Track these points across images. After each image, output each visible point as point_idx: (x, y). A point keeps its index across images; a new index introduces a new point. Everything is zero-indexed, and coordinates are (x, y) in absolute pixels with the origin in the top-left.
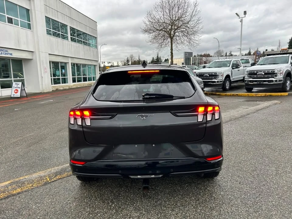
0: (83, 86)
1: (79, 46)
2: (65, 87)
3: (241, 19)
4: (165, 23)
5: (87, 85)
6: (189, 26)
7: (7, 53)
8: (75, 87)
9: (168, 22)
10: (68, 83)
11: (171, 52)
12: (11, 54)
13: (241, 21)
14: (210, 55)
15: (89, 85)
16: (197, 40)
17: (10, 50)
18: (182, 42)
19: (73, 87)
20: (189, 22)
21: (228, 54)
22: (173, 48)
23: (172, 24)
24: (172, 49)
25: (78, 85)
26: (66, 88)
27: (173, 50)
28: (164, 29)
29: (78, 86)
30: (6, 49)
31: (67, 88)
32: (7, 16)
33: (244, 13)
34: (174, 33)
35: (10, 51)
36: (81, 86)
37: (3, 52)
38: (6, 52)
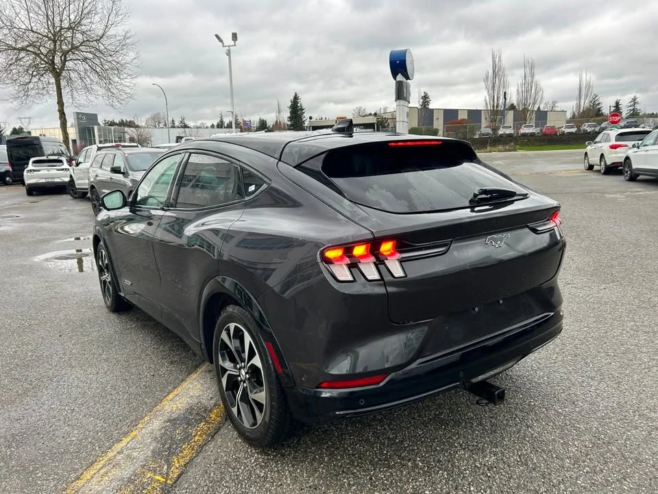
3: (228, 48)
4: (32, 30)
6: (102, 47)
9: (44, 31)
11: (59, 111)
13: (229, 54)
14: (134, 124)
16: (128, 84)
18: (86, 87)
20: (101, 38)
21: (177, 124)
22: (65, 100)
23: (56, 37)
24: (61, 103)
27: (65, 105)
28: (32, 48)
33: (233, 37)
34: (64, 62)
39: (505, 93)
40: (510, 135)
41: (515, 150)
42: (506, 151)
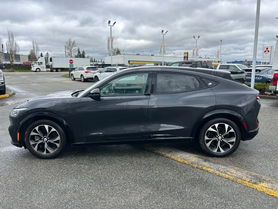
39: (2, 45)
40: (9, 65)
41: (13, 71)
42: (9, 71)
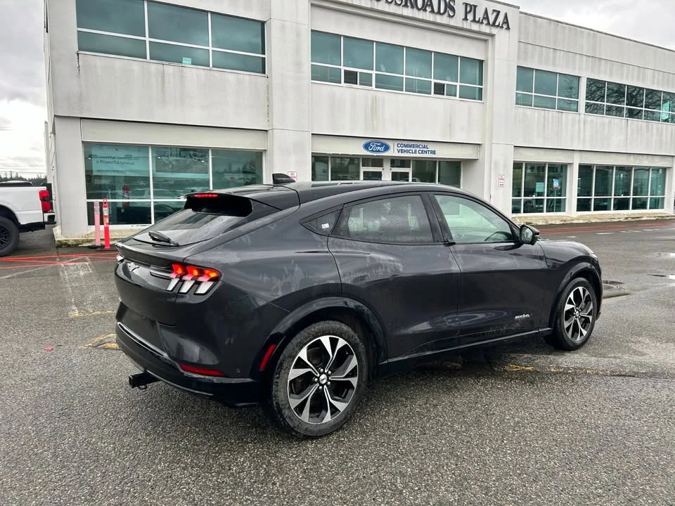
0: (609, 220)
1: (610, 122)
2: (552, 220)
5: (622, 220)
7: (426, 150)
8: (581, 222)
10: (564, 211)
12: (434, 152)
15: (630, 219)
17: (432, 144)
19: (575, 222)
25: (595, 217)
26: (553, 222)
29: (594, 221)
30: (423, 144)
31: (558, 222)
32: (433, 81)
35: (431, 147)
36: (604, 221)
37: (418, 149)
38: (424, 149)
